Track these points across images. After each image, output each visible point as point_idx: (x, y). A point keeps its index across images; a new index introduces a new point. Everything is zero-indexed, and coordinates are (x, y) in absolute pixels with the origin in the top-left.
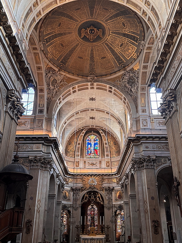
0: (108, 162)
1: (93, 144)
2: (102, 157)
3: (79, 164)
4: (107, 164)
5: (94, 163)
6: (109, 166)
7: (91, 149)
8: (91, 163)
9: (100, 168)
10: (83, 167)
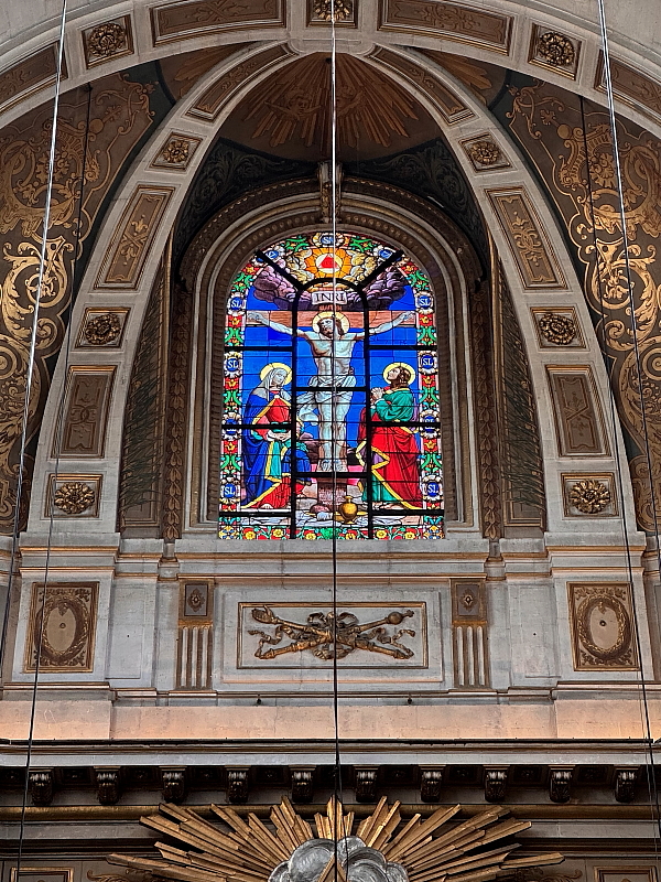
0: (612, 597)
1: (344, 349)
2: (493, 526)
3: (85, 629)
4: (581, 630)
5: (365, 616)
6: (621, 656)
7: (306, 414)
8: (298, 617)
9: (472, 686)
10: (166, 681)
